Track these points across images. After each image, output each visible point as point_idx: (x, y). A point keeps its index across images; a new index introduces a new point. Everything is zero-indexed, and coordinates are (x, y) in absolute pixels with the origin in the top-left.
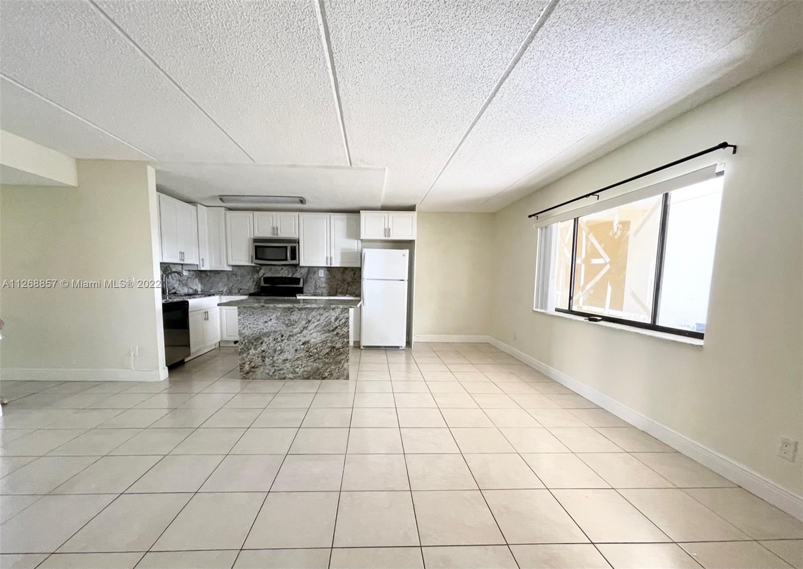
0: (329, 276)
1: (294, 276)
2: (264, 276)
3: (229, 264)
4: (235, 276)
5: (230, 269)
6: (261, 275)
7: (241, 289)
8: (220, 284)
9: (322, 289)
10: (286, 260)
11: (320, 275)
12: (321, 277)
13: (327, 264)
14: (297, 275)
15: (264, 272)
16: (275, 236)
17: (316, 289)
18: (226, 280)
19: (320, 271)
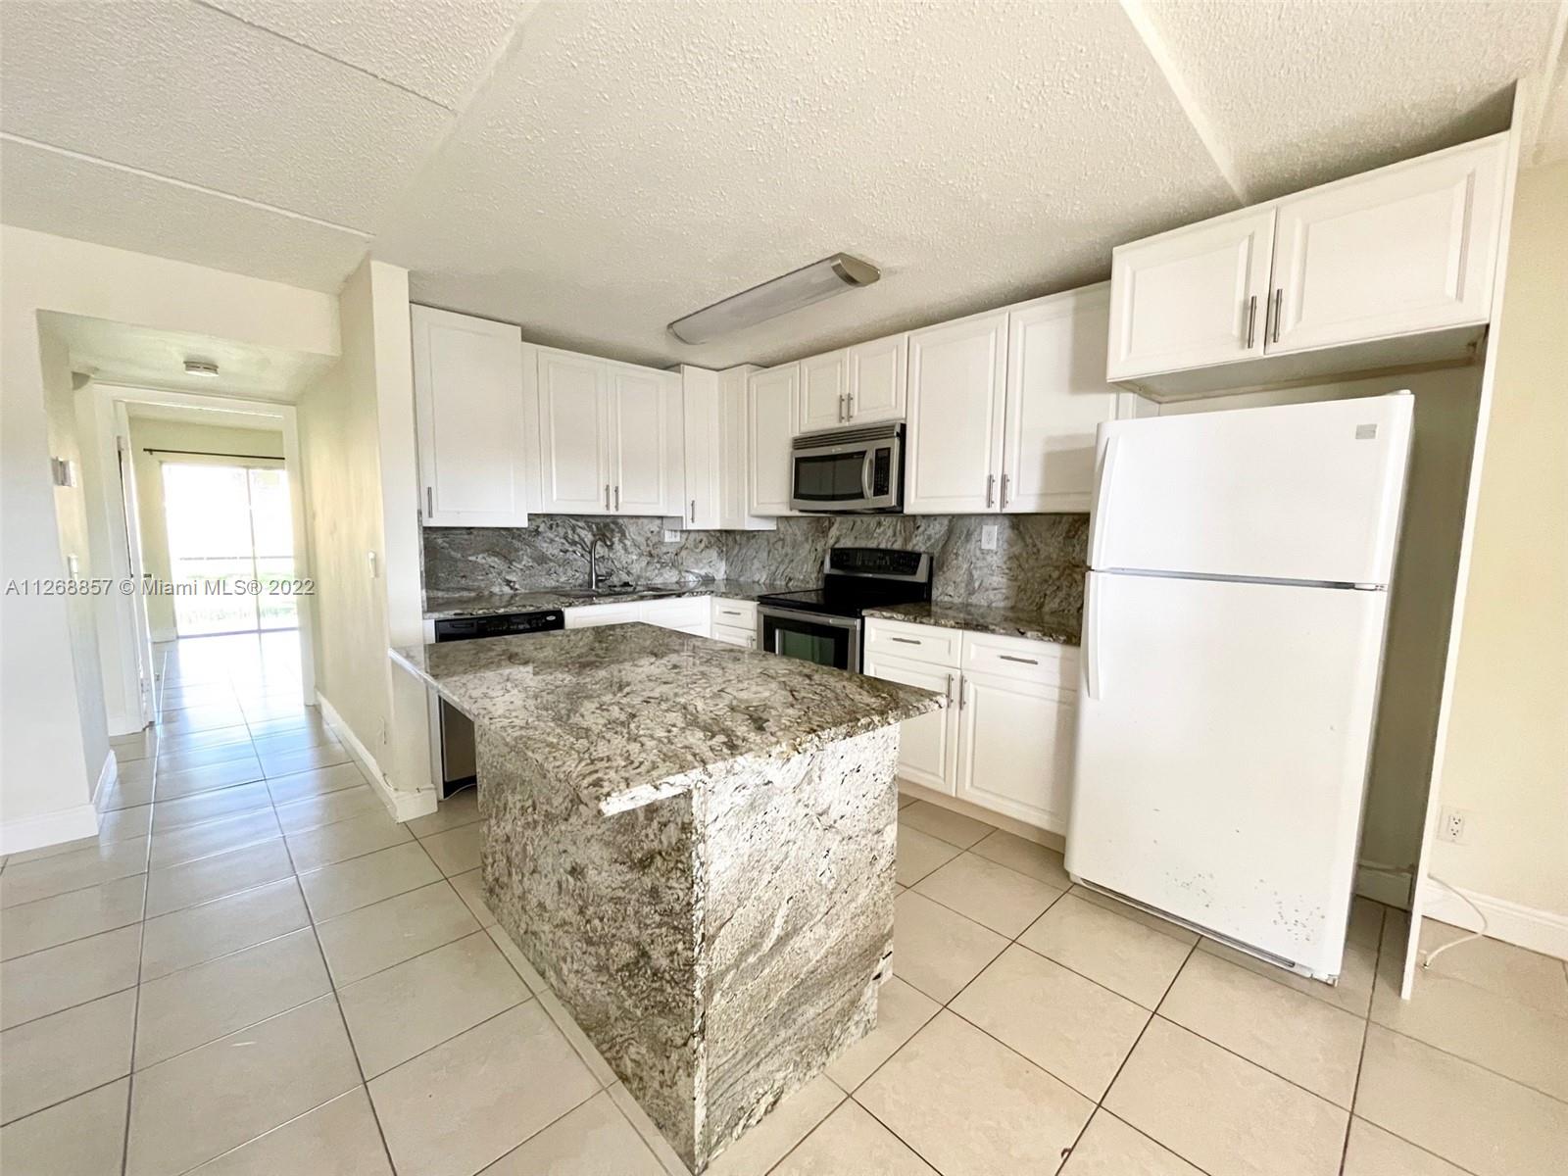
0: (1017, 550)
1: (909, 548)
2: (837, 546)
3: (753, 512)
4: (780, 543)
5: (771, 526)
6: (831, 542)
7: (790, 579)
8: (757, 564)
9: (991, 595)
10: (861, 495)
11: (985, 546)
12: (989, 551)
13: (990, 502)
14: (918, 544)
15: (838, 533)
16: (846, 424)
17: (971, 593)
18: (765, 554)
19: (986, 529)
